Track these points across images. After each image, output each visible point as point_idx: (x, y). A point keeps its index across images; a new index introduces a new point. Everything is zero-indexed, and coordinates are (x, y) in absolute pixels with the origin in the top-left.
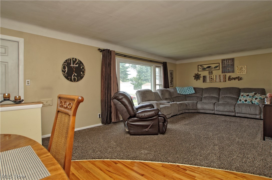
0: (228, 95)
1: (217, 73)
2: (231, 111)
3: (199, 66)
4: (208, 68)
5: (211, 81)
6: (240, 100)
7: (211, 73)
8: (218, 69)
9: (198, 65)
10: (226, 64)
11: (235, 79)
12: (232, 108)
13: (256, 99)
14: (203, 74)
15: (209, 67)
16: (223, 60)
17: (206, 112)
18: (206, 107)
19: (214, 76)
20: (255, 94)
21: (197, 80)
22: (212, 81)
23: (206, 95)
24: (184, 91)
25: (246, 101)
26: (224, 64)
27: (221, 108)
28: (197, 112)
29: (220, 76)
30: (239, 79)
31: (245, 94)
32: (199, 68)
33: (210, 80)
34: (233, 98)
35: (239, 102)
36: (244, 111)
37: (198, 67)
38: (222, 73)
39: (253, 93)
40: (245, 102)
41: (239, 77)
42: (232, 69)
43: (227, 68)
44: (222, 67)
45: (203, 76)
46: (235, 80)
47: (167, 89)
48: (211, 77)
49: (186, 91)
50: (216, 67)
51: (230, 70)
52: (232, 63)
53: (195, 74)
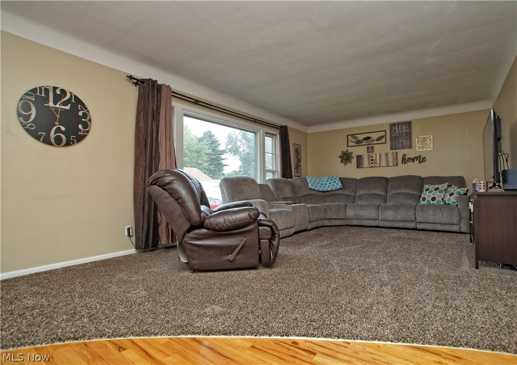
0: (403, 191)
1: (382, 149)
2: (409, 219)
3: (350, 137)
4: (366, 140)
5: (371, 165)
6: (424, 199)
7: (370, 150)
8: (385, 142)
9: (348, 135)
10: (397, 132)
11: (413, 160)
12: (410, 214)
13: (451, 194)
14: (357, 151)
15: (368, 139)
16: (392, 125)
17: (363, 225)
18: (363, 213)
19: (376, 155)
20: (449, 186)
21: (345, 164)
22: (373, 165)
23: (362, 192)
25: (433, 199)
26: (394, 132)
27: (390, 215)
28: (347, 225)
29: (387, 154)
30: (421, 159)
31: (432, 187)
32: (349, 141)
33: (369, 164)
34: (412, 194)
35: (423, 202)
36: (431, 219)
37: (348, 139)
38: (391, 149)
39: (446, 185)
40: (432, 202)
41: (420, 156)
42: (408, 142)
43: (399, 140)
44: (391, 138)
45: (357, 156)
46: (413, 162)
47: (289, 179)
48: (372, 157)
49: (326, 184)
50: (379, 139)
51: (405, 143)
52: (408, 130)
53: (342, 152)
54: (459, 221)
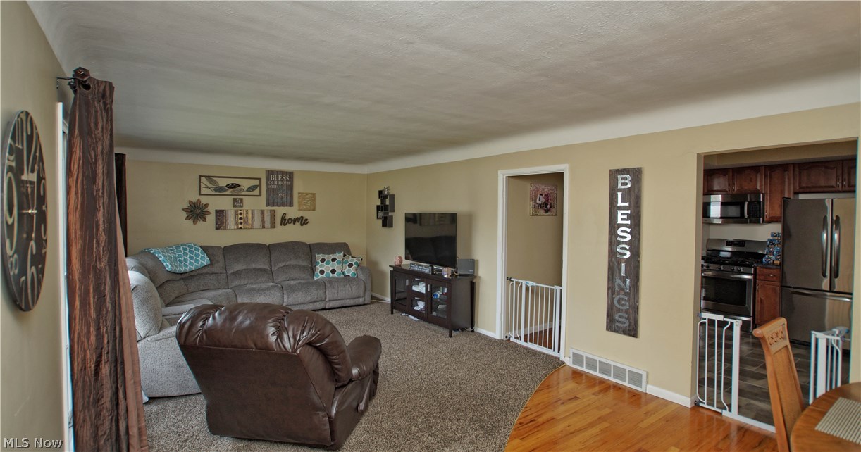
0: (293, 262)
1: (255, 204)
2: (319, 299)
3: (203, 179)
4: (231, 188)
5: (240, 226)
6: (321, 272)
7: (237, 203)
8: (258, 194)
9: (200, 176)
10: (276, 183)
11: (294, 221)
12: (319, 293)
13: (350, 265)
14: (215, 203)
15: (235, 187)
16: (270, 173)
19: (247, 211)
20: (344, 255)
21: (195, 223)
22: (242, 226)
23: (238, 267)
24: (180, 261)
25: (333, 271)
26: (272, 182)
27: (298, 297)
29: (262, 212)
30: (303, 221)
31: (329, 257)
32: (202, 185)
33: (237, 224)
35: (320, 276)
36: (341, 295)
37: (200, 182)
38: (268, 204)
39: (342, 254)
40: (332, 275)
41: (302, 217)
42: (289, 198)
43: (278, 194)
44: (268, 190)
45: (217, 211)
46: (294, 224)
48: (241, 214)
49: (186, 260)
50: (252, 188)
51: (285, 199)
52: (289, 183)
53: (190, 202)
54: (365, 293)
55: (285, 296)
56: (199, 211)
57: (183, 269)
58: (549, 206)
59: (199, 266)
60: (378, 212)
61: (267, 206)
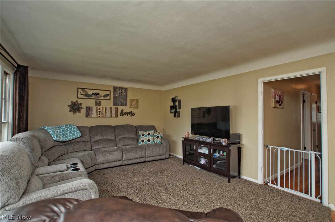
0: (127, 136)
1: (107, 104)
2: (142, 156)
3: (80, 90)
4: (95, 95)
5: (99, 116)
6: (143, 141)
7: (98, 103)
8: (109, 99)
9: (78, 88)
10: (118, 93)
11: (127, 114)
12: (143, 153)
13: (158, 137)
14: (86, 103)
15: (97, 95)
16: (115, 88)
18: (111, 157)
19: (103, 108)
20: (154, 132)
21: (74, 113)
23: (97, 138)
24: (63, 135)
25: (149, 141)
26: (116, 93)
27: (132, 155)
28: (95, 170)
29: (111, 108)
30: (132, 114)
31: (146, 133)
32: (79, 93)
33: (97, 114)
34: (132, 138)
35: (142, 143)
36: (154, 154)
37: (78, 91)
38: (114, 105)
39: (153, 131)
40: (148, 143)
41: (132, 112)
42: (125, 101)
43: (119, 99)
44: (114, 97)
45: (87, 107)
46: (127, 115)
48: (99, 109)
49: (67, 134)
50: (106, 96)
51: (123, 102)
52: (125, 94)
53: (72, 102)
54: (166, 153)
55: (124, 155)
56: (76, 107)
57: (64, 140)
58: (281, 102)
59: (75, 137)
60: (171, 109)
61: (113, 105)
